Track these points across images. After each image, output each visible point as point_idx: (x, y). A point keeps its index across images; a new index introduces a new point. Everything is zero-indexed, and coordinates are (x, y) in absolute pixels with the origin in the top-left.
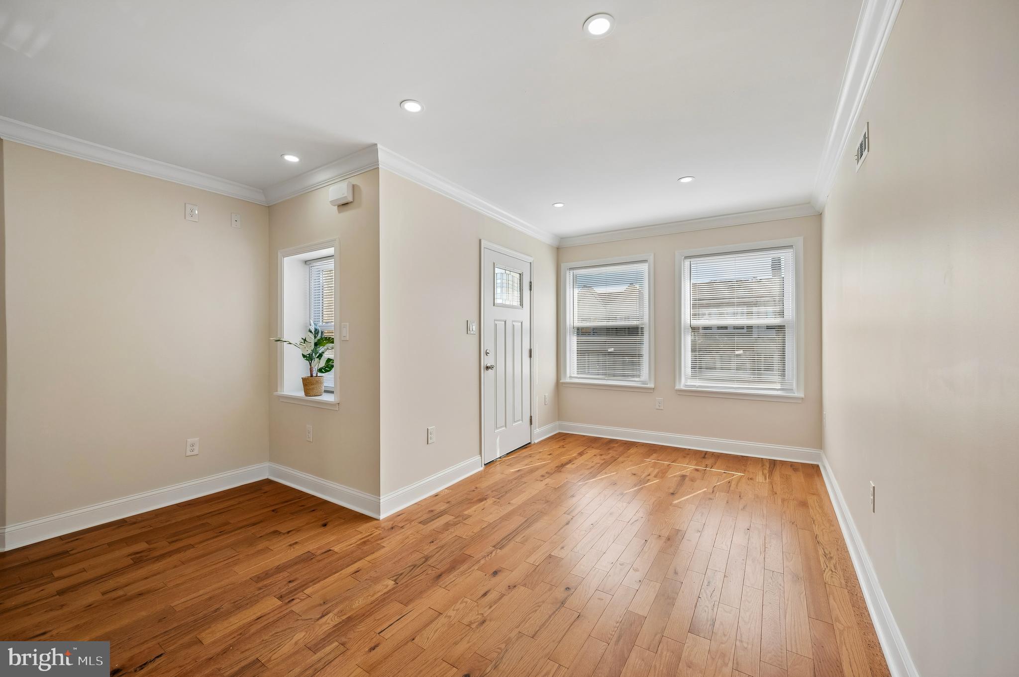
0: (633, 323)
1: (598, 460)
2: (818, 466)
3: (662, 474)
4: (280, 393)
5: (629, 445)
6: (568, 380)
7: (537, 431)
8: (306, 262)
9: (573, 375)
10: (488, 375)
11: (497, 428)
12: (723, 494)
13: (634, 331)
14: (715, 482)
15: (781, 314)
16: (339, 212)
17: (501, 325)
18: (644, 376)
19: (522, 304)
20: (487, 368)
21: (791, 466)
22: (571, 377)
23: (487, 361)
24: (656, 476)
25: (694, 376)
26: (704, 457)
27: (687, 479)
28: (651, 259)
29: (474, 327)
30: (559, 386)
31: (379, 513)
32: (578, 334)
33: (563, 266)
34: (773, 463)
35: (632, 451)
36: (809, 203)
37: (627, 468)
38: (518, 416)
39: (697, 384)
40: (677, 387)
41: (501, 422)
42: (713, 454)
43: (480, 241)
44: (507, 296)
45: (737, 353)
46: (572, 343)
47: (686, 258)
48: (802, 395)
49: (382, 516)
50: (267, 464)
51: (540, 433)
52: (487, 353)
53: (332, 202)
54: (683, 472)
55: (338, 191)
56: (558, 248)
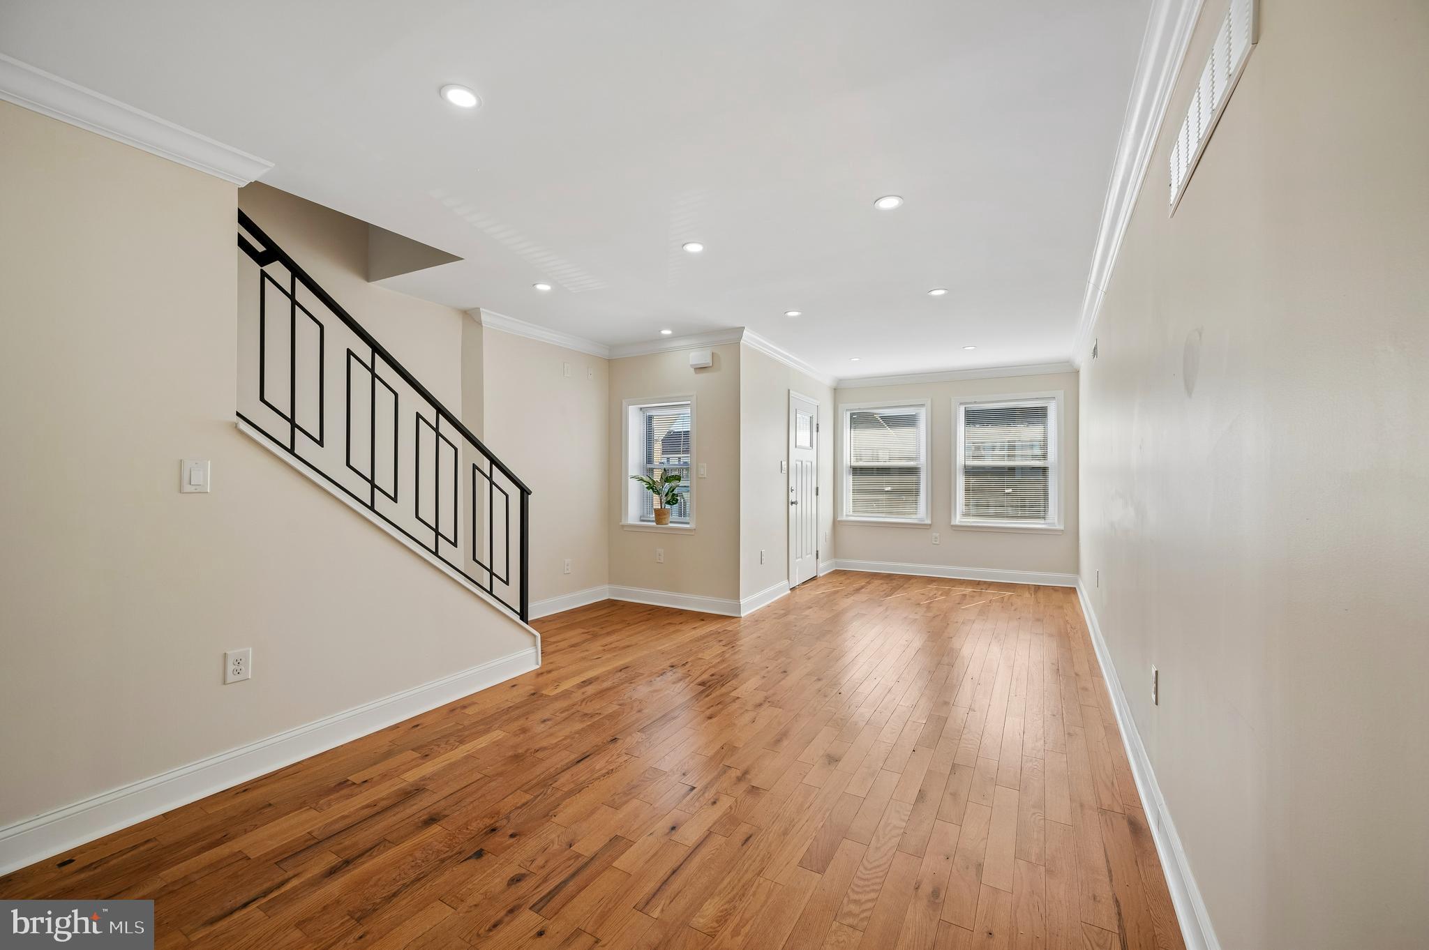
0: (911, 464)
1: (885, 586)
2: (1075, 588)
3: (947, 593)
4: (623, 522)
5: (908, 578)
6: (844, 518)
7: (821, 565)
8: (641, 409)
9: (848, 514)
10: (792, 508)
11: (797, 558)
12: (998, 604)
13: (913, 471)
14: (991, 597)
15: (1045, 456)
16: (696, 373)
17: (799, 463)
18: (921, 513)
19: (811, 445)
20: (792, 503)
21: (1053, 589)
22: (847, 515)
23: (792, 498)
24: (941, 595)
25: (966, 515)
26: (978, 584)
27: (967, 596)
28: (929, 403)
29: (785, 466)
30: (836, 524)
31: (739, 612)
32: (854, 474)
33: (841, 406)
34: (1038, 588)
35: (912, 581)
36: (1068, 362)
37: (915, 592)
38: (809, 551)
39: (972, 521)
40: (953, 523)
41: (799, 555)
42: (985, 582)
43: (789, 390)
44: (803, 436)
45: (1006, 491)
46: (848, 481)
47: (961, 404)
48: (1062, 527)
49: (743, 615)
50: (607, 587)
51: (824, 568)
52: (792, 490)
53: (692, 366)
54: (964, 593)
55: (698, 356)
56: (835, 389)
